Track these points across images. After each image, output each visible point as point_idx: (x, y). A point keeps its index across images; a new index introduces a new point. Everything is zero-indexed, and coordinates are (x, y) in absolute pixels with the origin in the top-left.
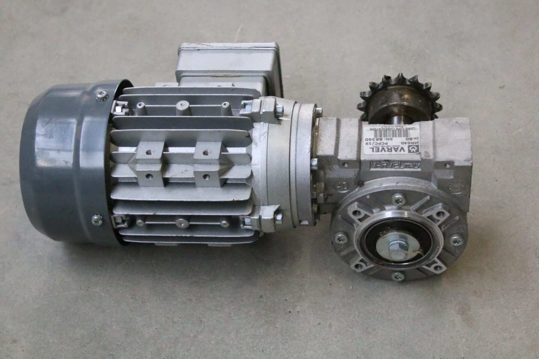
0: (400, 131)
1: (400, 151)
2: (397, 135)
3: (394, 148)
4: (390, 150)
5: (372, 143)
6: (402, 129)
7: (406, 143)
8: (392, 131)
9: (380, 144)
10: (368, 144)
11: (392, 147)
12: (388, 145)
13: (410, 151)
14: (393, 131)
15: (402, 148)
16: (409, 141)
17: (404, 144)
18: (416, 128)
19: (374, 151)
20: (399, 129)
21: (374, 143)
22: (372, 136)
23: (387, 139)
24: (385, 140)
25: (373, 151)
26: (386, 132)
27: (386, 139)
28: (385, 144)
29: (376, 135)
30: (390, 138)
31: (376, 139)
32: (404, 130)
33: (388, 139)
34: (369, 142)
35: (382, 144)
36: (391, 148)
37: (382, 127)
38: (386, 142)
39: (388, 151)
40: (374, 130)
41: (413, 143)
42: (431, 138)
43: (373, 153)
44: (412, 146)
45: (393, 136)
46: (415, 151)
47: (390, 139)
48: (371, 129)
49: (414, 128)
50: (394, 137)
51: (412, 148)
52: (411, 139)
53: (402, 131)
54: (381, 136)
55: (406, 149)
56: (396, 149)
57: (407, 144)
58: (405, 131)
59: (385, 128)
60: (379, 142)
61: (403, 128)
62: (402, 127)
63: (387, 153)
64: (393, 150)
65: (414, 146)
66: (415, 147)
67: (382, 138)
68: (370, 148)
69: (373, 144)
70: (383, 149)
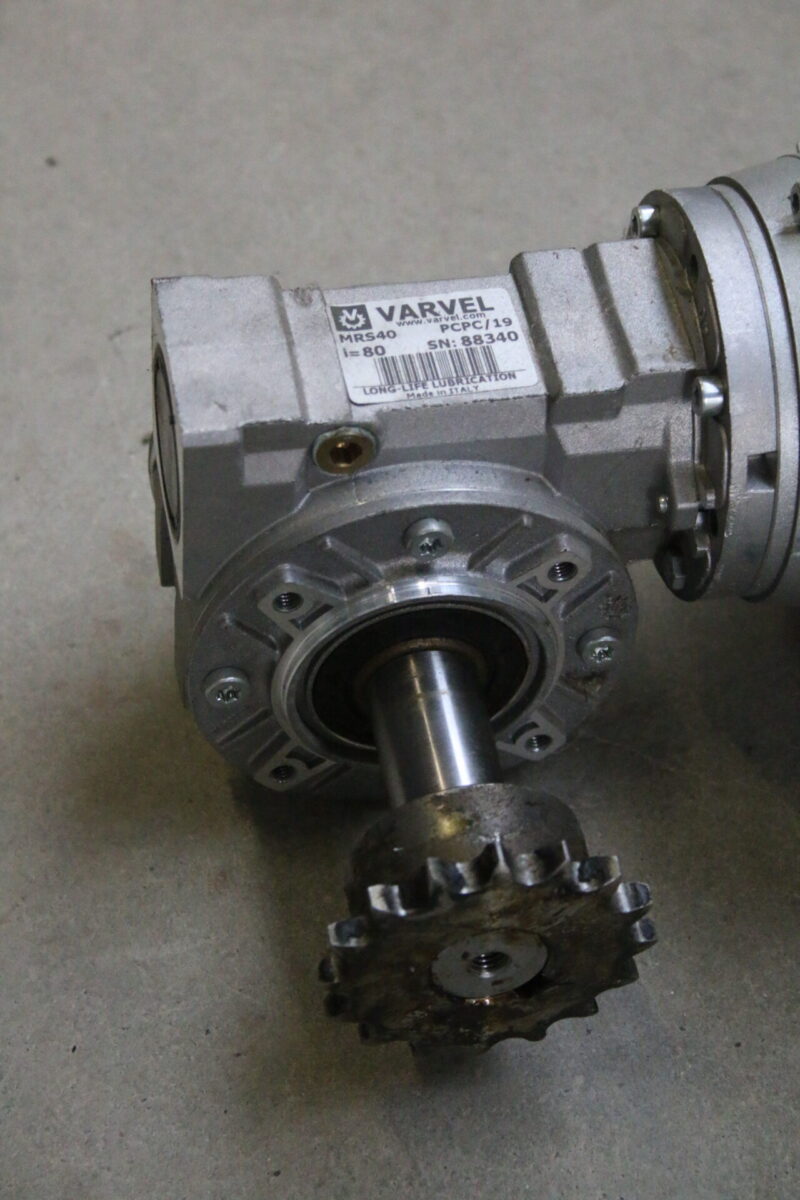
0: (413, 379)
1: (392, 309)
2: (417, 364)
3: (415, 316)
4: (427, 307)
5: (492, 324)
6: (407, 387)
7: (382, 335)
8: (441, 376)
9: (463, 324)
10: (504, 321)
11: (424, 320)
12: (437, 326)
13: (362, 310)
14: (435, 377)
15: (389, 317)
16: (372, 345)
17: (388, 333)
18: (362, 390)
19: (475, 302)
20: (417, 387)
21: (487, 328)
22: (498, 348)
23: (448, 345)
24: (453, 341)
25: (480, 300)
26: (460, 374)
27: (452, 344)
28: (447, 327)
29: (489, 355)
30: (438, 349)
31: (482, 342)
32: (400, 382)
33: (444, 346)
34: (505, 330)
35: (458, 324)
36: (424, 315)
37: (476, 388)
38: (446, 331)
39: (432, 306)
40: (503, 373)
41: (359, 338)
42: (298, 350)
43: (479, 295)
44: (358, 329)
45: (429, 356)
46: (345, 312)
47: (437, 343)
48: (512, 375)
49: (365, 393)
50: (427, 354)
51: (357, 321)
52: (367, 352)
53: (403, 377)
54: (471, 353)
55: (374, 316)
56: (407, 312)
57: (375, 334)
58: (396, 381)
59: (465, 386)
60: (471, 332)
61: (404, 390)
62: (410, 392)
63: (433, 298)
64: (417, 311)
65: (351, 329)
66: (349, 326)
67: (464, 348)
68: (492, 309)
69: (488, 321)
70: (450, 310)
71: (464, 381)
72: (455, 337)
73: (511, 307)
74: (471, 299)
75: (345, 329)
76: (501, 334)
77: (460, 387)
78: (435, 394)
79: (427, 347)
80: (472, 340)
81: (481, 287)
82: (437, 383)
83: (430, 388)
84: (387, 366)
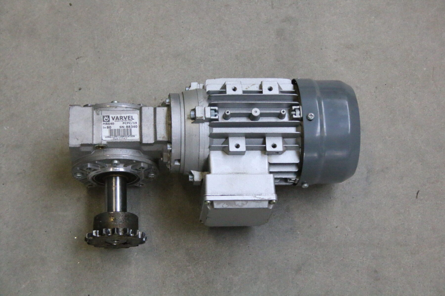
0: (115, 135)
1: (114, 117)
2: (117, 131)
3: (119, 120)
4: (121, 117)
5: (133, 123)
6: (114, 137)
7: (111, 124)
8: (121, 135)
9: (127, 122)
10: (135, 123)
11: (120, 121)
12: (122, 122)
13: (109, 117)
14: (119, 135)
15: (113, 119)
16: (109, 126)
17: (113, 123)
19: (131, 117)
20: (115, 137)
22: (133, 129)
23: (123, 127)
25: (132, 117)
26: (124, 135)
27: (124, 127)
28: (124, 123)
29: (131, 130)
30: (121, 128)
31: (130, 127)
32: (112, 136)
33: (123, 128)
34: (135, 125)
36: (120, 119)
37: (127, 138)
38: (124, 124)
40: (132, 136)
41: (107, 124)
42: (94, 126)
43: (132, 115)
45: (119, 130)
46: (105, 117)
47: (121, 127)
48: (134, 136)
49: (105, 138)
51: (107, 119)
53: (113, 134)
54: (127, 130)
55: (111, 119)
56: (117, 118)
57: (110, 123)
59: (125, 138)
60: (128, 125)
61: (113, 137)
63: (123, 115)
64: (119, 118)
65: (106, 122)
66: (105, 121)
67: (126, 128)
68: (134, 119)
69: (132, 122)
70: (125, 119)
71: (125, 137)
72: (125, 125)
73: (137, 119)
74: (130, 116)
75: (104, 121)
76: (134, 126)
77: (123, 138)
78: (119, 139)
79: (119, 127)
80: (128, 127)
81: (133, 113)
82: (119, 136)
83: (118, 138)
84: (111, 131)
